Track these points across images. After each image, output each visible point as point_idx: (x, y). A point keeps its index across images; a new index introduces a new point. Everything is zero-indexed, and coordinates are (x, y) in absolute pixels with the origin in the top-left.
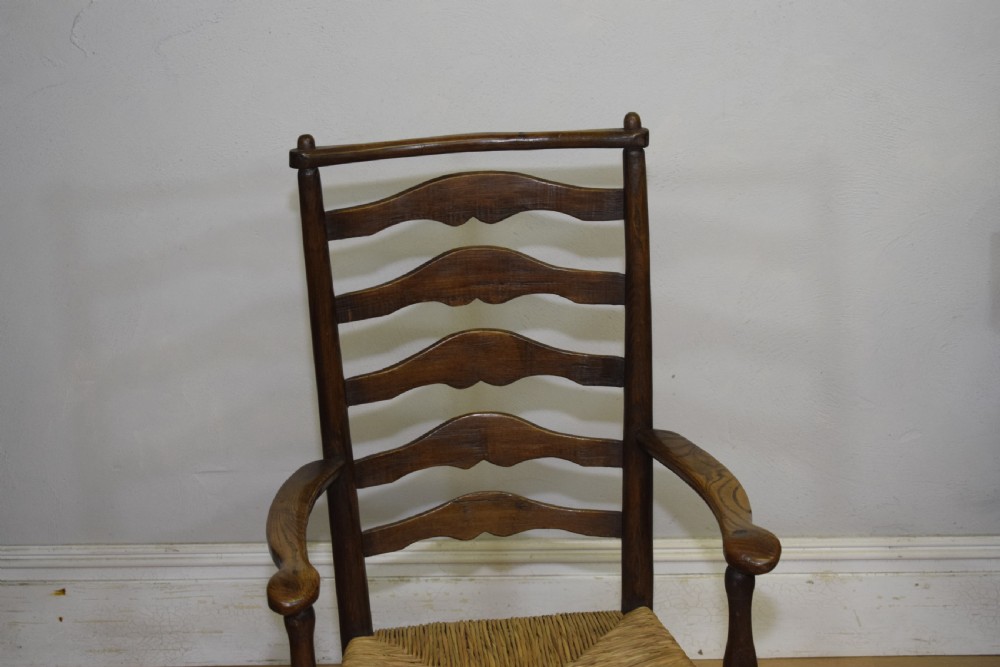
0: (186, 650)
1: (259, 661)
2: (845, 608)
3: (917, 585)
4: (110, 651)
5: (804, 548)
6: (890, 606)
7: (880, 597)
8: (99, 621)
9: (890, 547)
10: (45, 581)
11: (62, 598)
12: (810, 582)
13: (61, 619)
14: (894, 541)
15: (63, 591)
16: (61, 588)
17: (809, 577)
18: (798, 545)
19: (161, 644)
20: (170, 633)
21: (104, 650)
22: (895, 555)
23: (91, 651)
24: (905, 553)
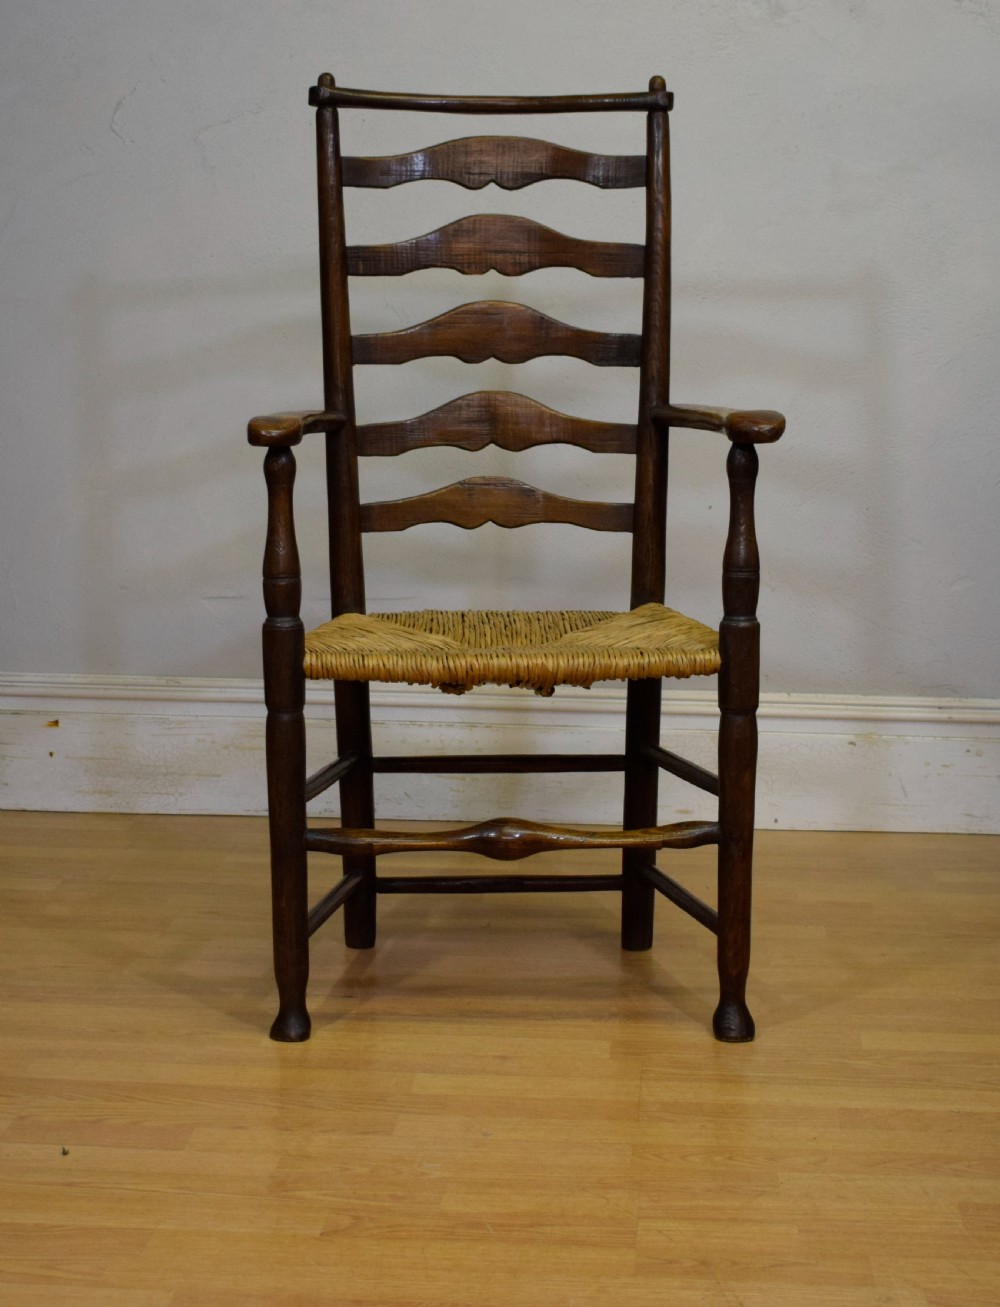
0: (181, 795)
1: (257, 811)
2: (890, 775)
3: (968, 751)
4: (101, 792)
5: (846, 705)
6: (939, 775)
7: (928, 764)
8: (91, 759)
9: (940, 708)
10: (38, 712)
11: (54, 730)
12: (852, 743)
13: (51, 754)
14: (944, 701)
15: (56, 723)
16: (53, 719)
17: (851, 738)
18: (839, 701)
19: (155, 787)
20: (165, 775)
21: (94, 792)
22: (944, 715)
23: (80, 792)
24: (956, 715)
